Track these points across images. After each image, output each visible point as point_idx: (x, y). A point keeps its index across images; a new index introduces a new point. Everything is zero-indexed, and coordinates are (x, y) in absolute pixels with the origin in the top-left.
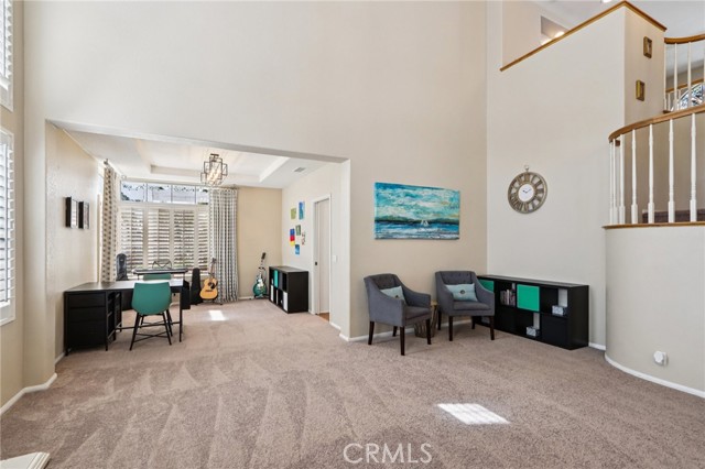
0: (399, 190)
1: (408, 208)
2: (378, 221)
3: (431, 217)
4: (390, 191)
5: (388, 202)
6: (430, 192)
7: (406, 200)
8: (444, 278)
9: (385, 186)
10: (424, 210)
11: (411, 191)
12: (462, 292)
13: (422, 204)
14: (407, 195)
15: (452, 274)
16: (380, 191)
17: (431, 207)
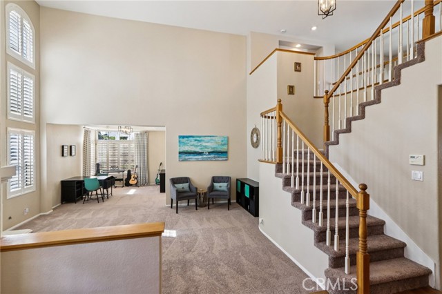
0: (191, 138)
1: (196, 146)
2: (180, 153)
3: (210, 150)
4: (186, 139)
5: (185, 144)
6: (209, 138)
7: (195, 143)
8: (215, 179)
9: (183, 137)
10: (206, 147)
11: (198, 139)
12: (220, 187)
13: (204, 144)
14: (196, 140)
15: (219, 177)
16: (181, 139)
17: (211, 145)
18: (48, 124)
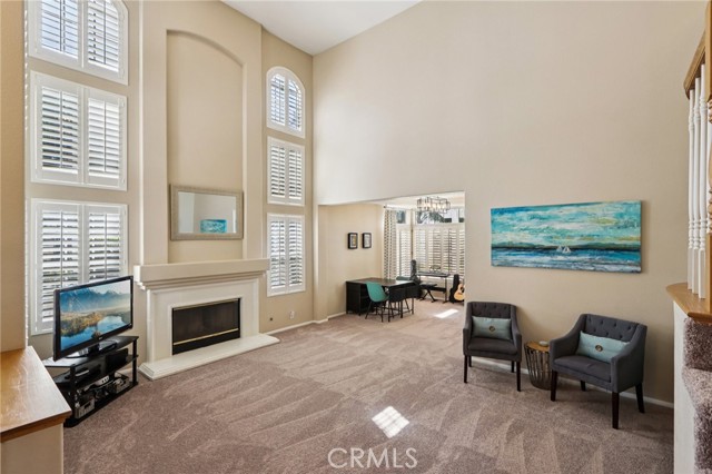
0: (521, 214)
1: (535, 232)
2: (494, 248)
3: (576, 242)
4: (510, 215)
5: (505, 227)
6: (574, 210)
7: (533, 224)
9: (502, 211)
10: (563, 233)
11: (540, 213)
13: (558, 227)
14: (533, 217)
15: (602, 320)
16: (499, 218)
17: (579, 229)
18: (320, 206)
